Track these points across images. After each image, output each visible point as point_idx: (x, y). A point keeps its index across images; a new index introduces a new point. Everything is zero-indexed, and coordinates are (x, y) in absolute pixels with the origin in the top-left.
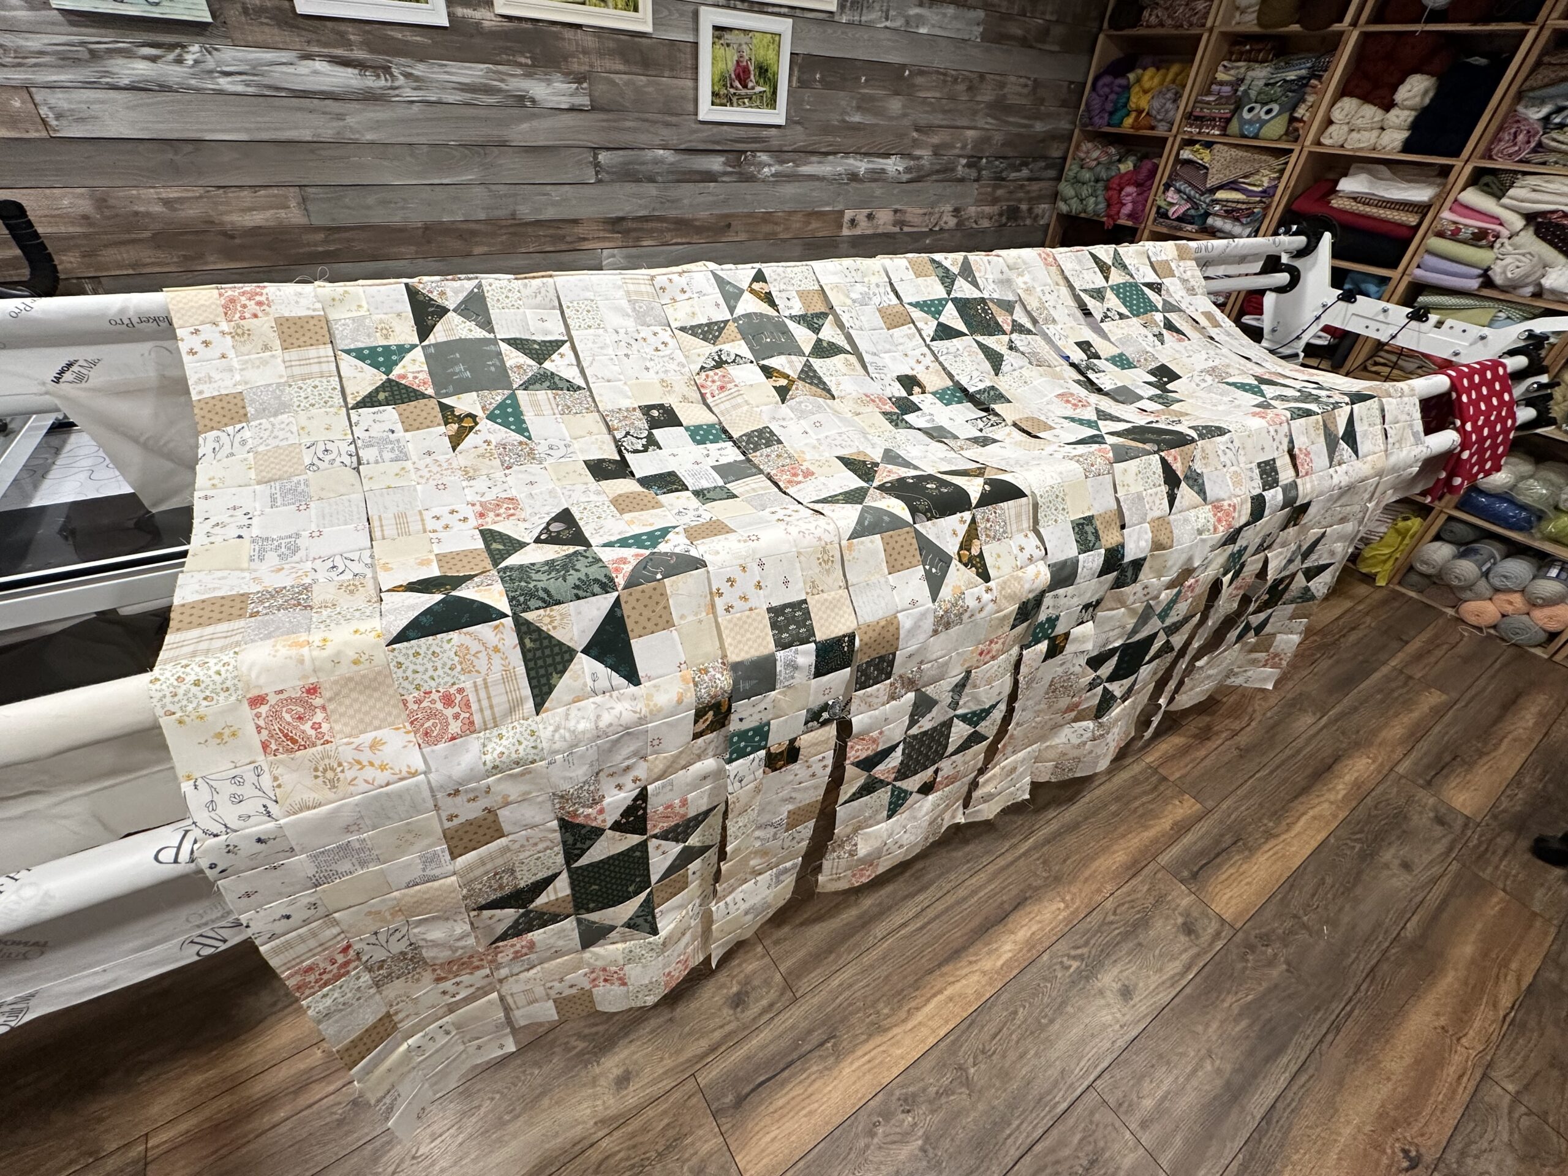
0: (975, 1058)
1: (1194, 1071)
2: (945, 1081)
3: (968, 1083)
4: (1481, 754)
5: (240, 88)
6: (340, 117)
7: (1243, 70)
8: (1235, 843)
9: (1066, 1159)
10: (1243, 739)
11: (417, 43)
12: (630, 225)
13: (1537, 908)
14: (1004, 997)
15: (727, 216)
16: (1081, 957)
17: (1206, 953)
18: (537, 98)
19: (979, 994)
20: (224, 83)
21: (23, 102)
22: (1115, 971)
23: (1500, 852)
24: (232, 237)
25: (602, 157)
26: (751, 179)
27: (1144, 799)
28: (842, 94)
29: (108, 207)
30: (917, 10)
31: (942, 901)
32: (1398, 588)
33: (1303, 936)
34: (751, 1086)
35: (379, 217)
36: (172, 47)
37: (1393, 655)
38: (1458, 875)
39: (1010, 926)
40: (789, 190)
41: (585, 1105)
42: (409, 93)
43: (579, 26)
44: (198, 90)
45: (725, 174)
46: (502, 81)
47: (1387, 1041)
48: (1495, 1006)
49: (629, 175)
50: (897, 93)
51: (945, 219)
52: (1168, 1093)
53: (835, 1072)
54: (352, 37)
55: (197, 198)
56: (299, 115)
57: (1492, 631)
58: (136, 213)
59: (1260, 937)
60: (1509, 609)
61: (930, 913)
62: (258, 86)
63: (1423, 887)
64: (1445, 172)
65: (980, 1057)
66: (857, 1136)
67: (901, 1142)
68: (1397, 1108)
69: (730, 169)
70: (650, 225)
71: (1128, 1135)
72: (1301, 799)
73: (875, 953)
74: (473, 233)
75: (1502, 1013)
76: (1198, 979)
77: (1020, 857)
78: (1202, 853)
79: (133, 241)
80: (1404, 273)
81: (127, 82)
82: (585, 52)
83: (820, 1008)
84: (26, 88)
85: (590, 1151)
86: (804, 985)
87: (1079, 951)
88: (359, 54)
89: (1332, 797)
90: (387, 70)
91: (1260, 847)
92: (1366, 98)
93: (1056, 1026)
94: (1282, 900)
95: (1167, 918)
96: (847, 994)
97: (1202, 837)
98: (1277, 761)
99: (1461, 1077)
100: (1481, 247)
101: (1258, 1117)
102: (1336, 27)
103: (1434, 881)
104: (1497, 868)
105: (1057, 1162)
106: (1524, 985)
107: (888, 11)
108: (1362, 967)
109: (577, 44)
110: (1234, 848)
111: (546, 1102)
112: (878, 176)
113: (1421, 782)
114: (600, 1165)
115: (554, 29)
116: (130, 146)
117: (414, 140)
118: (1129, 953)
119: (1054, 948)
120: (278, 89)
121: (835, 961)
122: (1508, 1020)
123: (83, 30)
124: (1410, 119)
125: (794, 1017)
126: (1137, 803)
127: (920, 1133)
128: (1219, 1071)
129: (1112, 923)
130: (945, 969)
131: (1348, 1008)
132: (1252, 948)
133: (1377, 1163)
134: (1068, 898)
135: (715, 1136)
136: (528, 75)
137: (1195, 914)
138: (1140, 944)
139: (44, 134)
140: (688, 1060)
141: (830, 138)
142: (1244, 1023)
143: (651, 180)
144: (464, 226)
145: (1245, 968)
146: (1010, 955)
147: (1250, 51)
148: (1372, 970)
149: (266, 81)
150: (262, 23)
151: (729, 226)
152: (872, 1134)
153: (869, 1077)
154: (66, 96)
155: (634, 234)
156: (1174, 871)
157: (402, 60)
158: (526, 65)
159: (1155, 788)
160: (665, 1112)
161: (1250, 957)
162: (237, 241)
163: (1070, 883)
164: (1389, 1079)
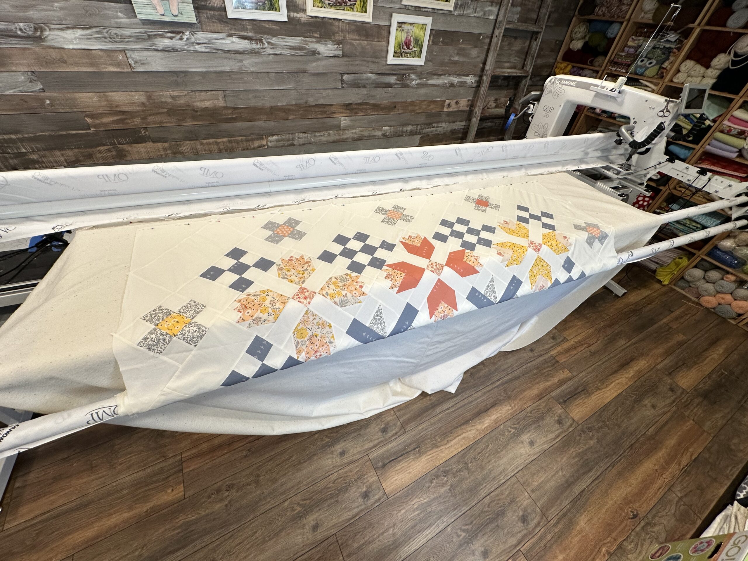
0: (471, 460)
1: (554, 475)
2: (460, 467)
3: (468, 469)
4: (696, 363)
5: (203, 50)
6: (241, 61)
7: (641, 41)
8: (583, 390)
9: (502, 499)
10: (593, 348)
11: (274, 29)
12: (354, 106)
13: (706, 428)
14: (484, 440)
15: (395, 102)
16: (516, 428)
17: (565, 432)
18: (320, 52)
19: (474, 438)
20: (197, 47)
21: (123, 57)
22: (529, 435)
23: (695, 405)
24: (197, 112)
25: (345, 77)
26: (406, 86)
27: (548, 369)
28: (451, 47)
29: (151, 99)
30: (490, 8)
31: (463, 401)
32: (673, 287)
33: (606, 429)
34: (388, 461)
35: (253, 103)
36: (178, 33)
37: (665, 317)
38: (675, 412)
39: (489, 413)
40: (423, 91)
41: (329, 460)
42: (269, 51)
43: (341, 20)
44: (187, 51)
45: (396, 84)
46: (307, 44)
47: (632, 472)
48: (679, 465)
49: (355, 85)
50: (476, 47)
51: (490, 104)
52: (543, 481)
53: (419, 459)
54: (248, 27)
55: (184, 96)
56: (225, 61)
57: (712, 310)
58: (162, 102)
59: (588, 428)
60: (722, 301)
61: (458, 406)
62: (211, 48)
63: (659, 416)
64: (731, 100)
65: (474, 460)
66: (426, 482)
67: (442, 486)
68: (632, 497)
69: (398, 82)
70: (361, 107)
71: (526, 494)
72: (614, 375)
73: (436, 419)
74: (290, 110)
75: (682, 467)
76: (561, 441)
77: (495, 388)
78: (569, 393)
79: (159, 113)
80: (701, 147)
81: (161, 48)
82: (342, 31)
83: (414, 436)
84: (123, 51)
85: (331, 476)
86: (408, 428)
87: (515, 426)
88: (251, 34)
89: (627, 376)
90: (261, 41)
91: (593, 393)
92: (699, 61)
93: (503, 452)
94: (599, 414)
95: (552, 417)
96: (425, 432)
97: (570, 387)
98: (607, 358)
99: (659, 488)
100: (741, 138)
101: (577, 494)
102: (691, 25)
103: (665, 413)
104: (692, 411)
105: (499, 500)
106: (693, 458)
107: (476, 8)
108: (628, 444)
109: (339, 27)
110: (583, 392)
111: (315, 458)
112: (462, 84)
113: (667, 373)
114: (335, 481)
115: (330, 21)
116: (160, 75)
117: (269, 70)
118: (535, 428)
119: (505, 424)
120: (218, 50)
121: (421, 420)
122: (683, 470)
123: (147, 27)
124: (717, 74)
125: (404, 439)
126: (545, 371)
127: (449, 484)
128: (564, 476)
129: (529, 416)
130: (462, 427)
131: (619, 458)
132: (584, 432)
133: (621, 515)
134: (513, 405)
135: (375, 476)
136: (317, 42)
137: (563, 417)
138: (539, 426)
139: (130, 70)
140: (365, 449)
141: (443, 68)
142: (577, 459)
143: (364, 87)
144: (287, 107)
145: (580, 439)
146: (488, 424)
147: (646, 32)
148: (632, 445)
149: (214, 46)
150: (213, 22)
151: (395, 107)
152: (432, 482)
153: (431, 462)
154: (138, 54)
155: (355, 111)
156: (557, 399)
157: (267, 37)
158: (317, 37)
159: (553, 365)
160: (357, 466)
161: (583, 435)
162: (199, 113)
163: (514, 400)
164: (630, 486)
